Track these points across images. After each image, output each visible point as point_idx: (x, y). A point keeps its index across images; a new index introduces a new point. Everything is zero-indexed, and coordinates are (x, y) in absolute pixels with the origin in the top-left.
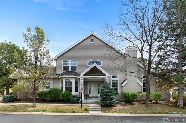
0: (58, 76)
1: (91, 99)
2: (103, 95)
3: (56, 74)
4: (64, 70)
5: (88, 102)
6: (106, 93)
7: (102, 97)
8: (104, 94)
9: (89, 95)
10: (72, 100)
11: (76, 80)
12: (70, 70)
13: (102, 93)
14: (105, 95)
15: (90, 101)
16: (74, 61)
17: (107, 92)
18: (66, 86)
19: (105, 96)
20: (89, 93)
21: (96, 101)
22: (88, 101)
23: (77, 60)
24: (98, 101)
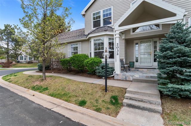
0: (86, 37)
1: (138, 70)
2: (168, 63)
3: (85, 35)
4: (94, 27)
5: (129, 78)
6: (179, 57)
7: (163, 68)
8: (174, 60)
9: (135, 63)
10: (99, 73)
11: (109, 39)
12: (102, 25)
13: (165, 57)
14: (175, 63)
15: (132, 76)
16: (107, 10)
17: (184, 54)
18: (95, 49)
19: (175, 68)
20: (135, 61)
21: (147, 77)
22: (130, 75)
23: (112, 7)
24: (151, 77)
